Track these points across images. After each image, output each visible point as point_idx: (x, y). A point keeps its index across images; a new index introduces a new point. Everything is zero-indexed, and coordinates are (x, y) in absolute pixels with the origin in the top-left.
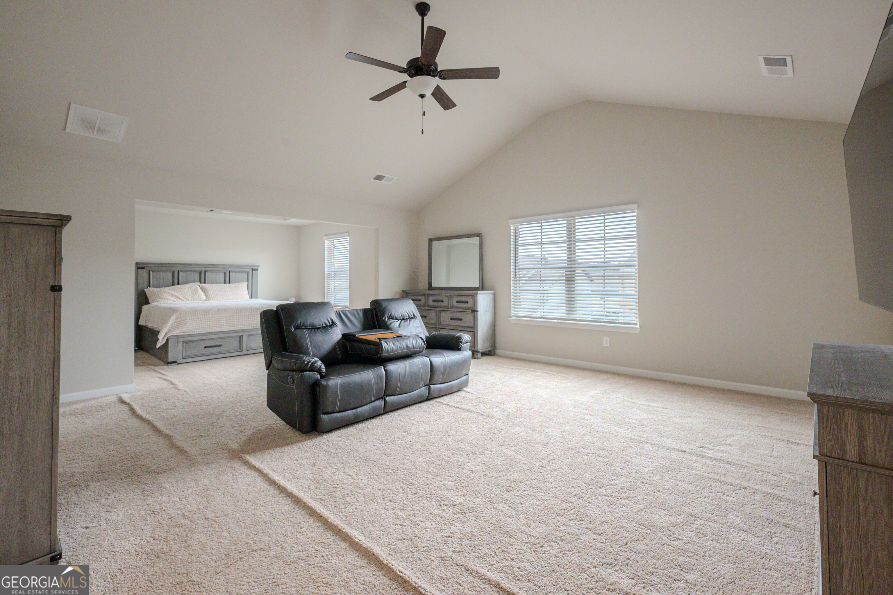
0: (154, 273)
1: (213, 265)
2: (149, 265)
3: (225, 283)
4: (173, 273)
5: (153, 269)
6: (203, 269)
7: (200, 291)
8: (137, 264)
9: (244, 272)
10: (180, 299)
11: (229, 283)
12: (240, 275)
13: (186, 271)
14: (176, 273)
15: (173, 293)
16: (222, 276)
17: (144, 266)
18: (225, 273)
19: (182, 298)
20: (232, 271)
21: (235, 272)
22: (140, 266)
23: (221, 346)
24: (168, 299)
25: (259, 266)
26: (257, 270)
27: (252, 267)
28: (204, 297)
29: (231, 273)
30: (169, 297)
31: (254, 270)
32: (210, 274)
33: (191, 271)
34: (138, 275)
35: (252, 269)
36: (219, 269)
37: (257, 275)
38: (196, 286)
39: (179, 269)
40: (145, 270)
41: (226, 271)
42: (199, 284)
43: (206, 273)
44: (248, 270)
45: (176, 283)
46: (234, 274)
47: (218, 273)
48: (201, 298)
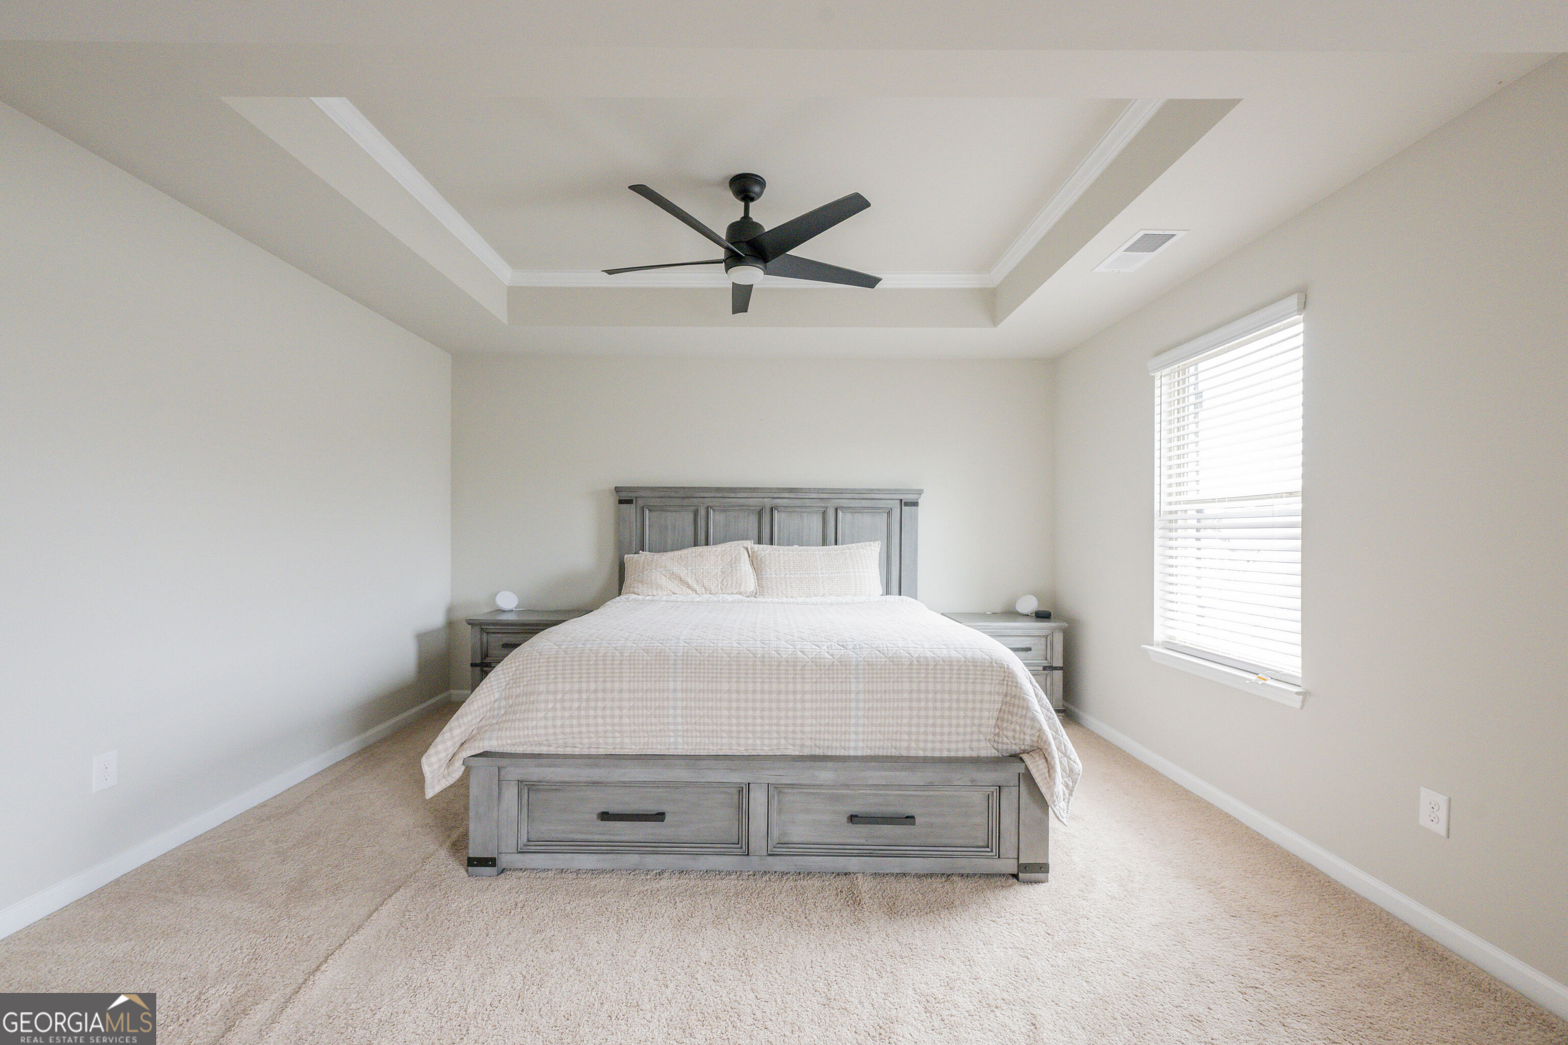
0: (654, 514)
1: (791, 490)
2: (643, 494)
3: (824, 543)
4: (696, 514)
5: (652, 502)
6: (768, 503)
7: (745, 566)
8: (617, 490)
9: (874, 510)
10: (689, 586)
11: (835, 543)
12: (866, 519)
13: (724, 510)
14: (702, 512)
15: (675, 569)
16: (815, 522)
17: (632, 495)
18: (824, 513)
19: (695, 586)
20: (842, 508)
21: (853, 510)
22: (625, 495)
23: (659, 817)
24: (659, 587)
25: (920, 492)
26: (915, 504)
27: (901, 497)
28: (750, 582)
29: (840, 513)
30: (664, 581)
31: (907, 504)
32: (784, 515)
33: (742, 508)
34: (619, 521)
35: (901, 500)
36: (808, 503)
37: (915, 519)
38: (742, 549)
39: (708, 502)
40: (633, 506)
41: (826, 508)
42: (749, 544)
43: (776, 513)
44: (890, 504)
45: (703, 541)
46: (849, 516)
47: (805, 514)
48: (742, 589)
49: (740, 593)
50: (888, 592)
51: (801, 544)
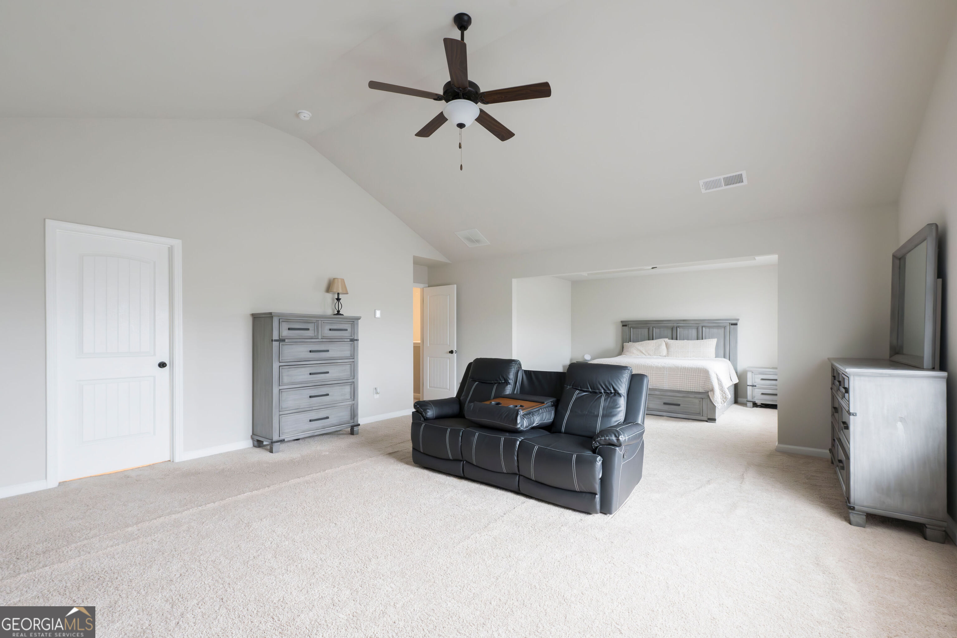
0: (635, 330)
1: (684, 320)
2: (629, 323)
3: (698, 339)
4: (649, 329)
5: (633, 326)
6: (675, 325)
7: (664, 347)
8: (622, 322)
9: (718, 327)
10: (643, 353)
11: (702, 339)
12: (715, 330)
13: (658, 328)
14: (651, 329)
16: (694, 332)
17: (627, 323)
18: (697, 328)
20: (705, 326)
21: (709, 327)
22: (624, 324)
25: (738, 320)
26: (736, 324)
27: (730, 322)
28: (664, 351)
29: (704, 328)
30: (635, 351)
31: (732, 324)
32: (681, 329)
33: (667, 327)
34: (623, 332)
35: (730, 323)
36: (691, 325)
37: (736, 331)
38: (663, 341)
39: (653, 325)
40: (627, 327)
41: (698, 326)
42: (666, 340)
43: (678, 329)
44: (725, 324)
45: (652, 338)
46: (708, 330)
47: (690, 329)
48: (661, 355)
49: (660, 356)
50: (717, 356)
51: (688, 339)
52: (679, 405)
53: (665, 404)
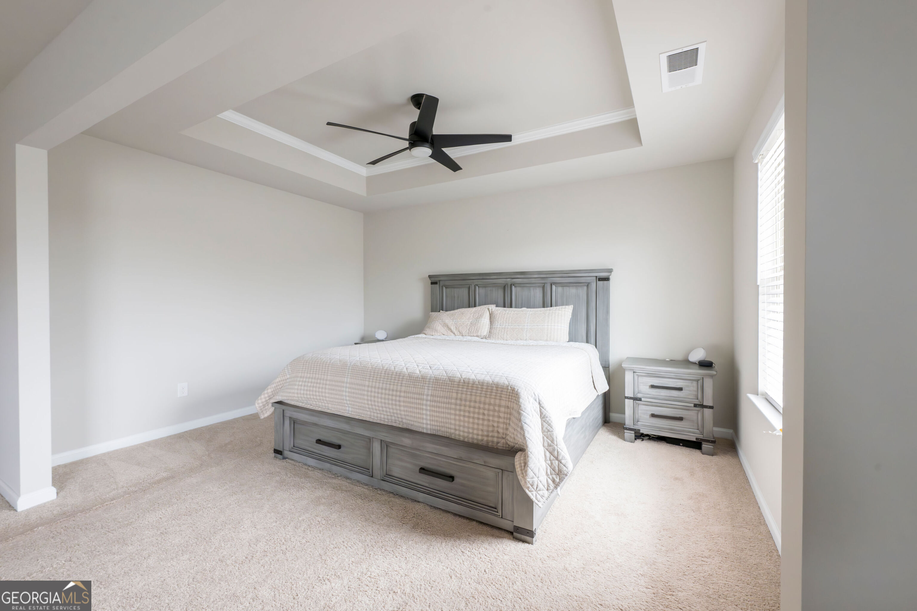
0: (448, 290)
1: (522, 273)
2: (442, 278)
3: (544, 307)
4: (469, 288)
5: (447, 283)
6: (510, 281)
7: (486, 320)
8: (430, 277)
9: (577, 284)
10: (452, 331)
11: (551, 307)
12: (573, 291)
13: (485, 286)
14: (472, 288)
15: (447, 321)
16: (537, 293)
17: (437, 279)
18: (543, 287)
19: (454, 331)
20: (555, 283)
21: (563, 285)
22: (434, 280)
23: (339, 447)
24: (436, 331)
25: (610, 271)
26: (607, 279)
27: (596, 274)
28: (485, 330)
29: (554, 287)
30: (440, 328)
31: (601, 279)
32: (519, 289)
33: (495, 285)
34: (433, 293)
35: (596, 277)
36: (533, 281)
37: (607, 291)
38: (487, 310)
39: (476, 282)
40: (438, 285)
41: (545, 283)
42: (493, 307)
43: (513, 288)
44: (588, 280)
45: (473, 305)
46: (560, 289)
47: (532, 288)
48: (479, 334)
49: (477, 336)
51: (529, 307)
52: (451, 478)
53: (423, 470)
